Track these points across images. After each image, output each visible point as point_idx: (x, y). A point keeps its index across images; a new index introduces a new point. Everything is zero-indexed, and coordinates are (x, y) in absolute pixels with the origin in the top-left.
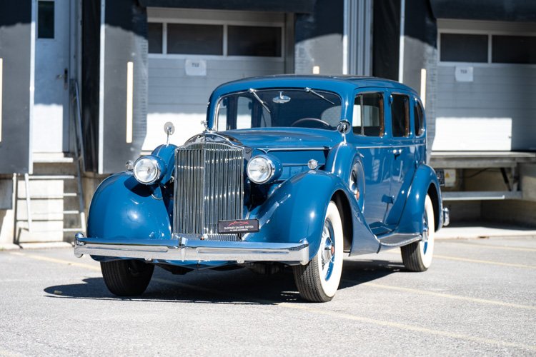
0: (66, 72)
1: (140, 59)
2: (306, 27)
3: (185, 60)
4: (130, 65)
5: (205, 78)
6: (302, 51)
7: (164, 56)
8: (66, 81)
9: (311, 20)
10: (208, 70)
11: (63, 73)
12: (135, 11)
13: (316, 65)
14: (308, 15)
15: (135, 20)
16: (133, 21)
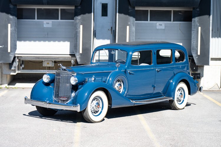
0: (112, 28)
1: (132, 25)
2: (196, 12)
3: (156, 23)
4: (128, 27)
5: (164, 30)
6: (194, 21)
7: (149, 22)
8: (112, 31)
9: (198, 10)
10: (165, 27)
11: (111, 29)
12: (130, 8)
13: (199, 27)
14: (197, 8)
15: (130, 11)
16: (129, 11)
